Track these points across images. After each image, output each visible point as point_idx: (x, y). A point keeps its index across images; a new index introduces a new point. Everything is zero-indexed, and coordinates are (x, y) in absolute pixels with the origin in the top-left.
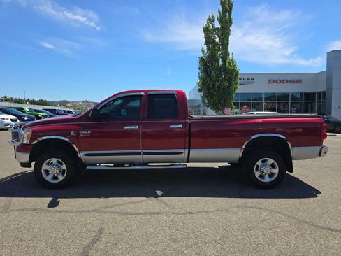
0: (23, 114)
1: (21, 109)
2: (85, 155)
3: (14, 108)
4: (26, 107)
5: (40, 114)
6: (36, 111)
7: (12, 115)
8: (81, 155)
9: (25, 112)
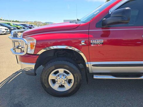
0: (10, 26)
1: (9, 24)
2: (93, 65)
3: (5, 23)
4: (12, 23)
5: (19, 27)
6: (16, 25)
7: (5, 27)
8: (89, 65)
9: (11, 25)
